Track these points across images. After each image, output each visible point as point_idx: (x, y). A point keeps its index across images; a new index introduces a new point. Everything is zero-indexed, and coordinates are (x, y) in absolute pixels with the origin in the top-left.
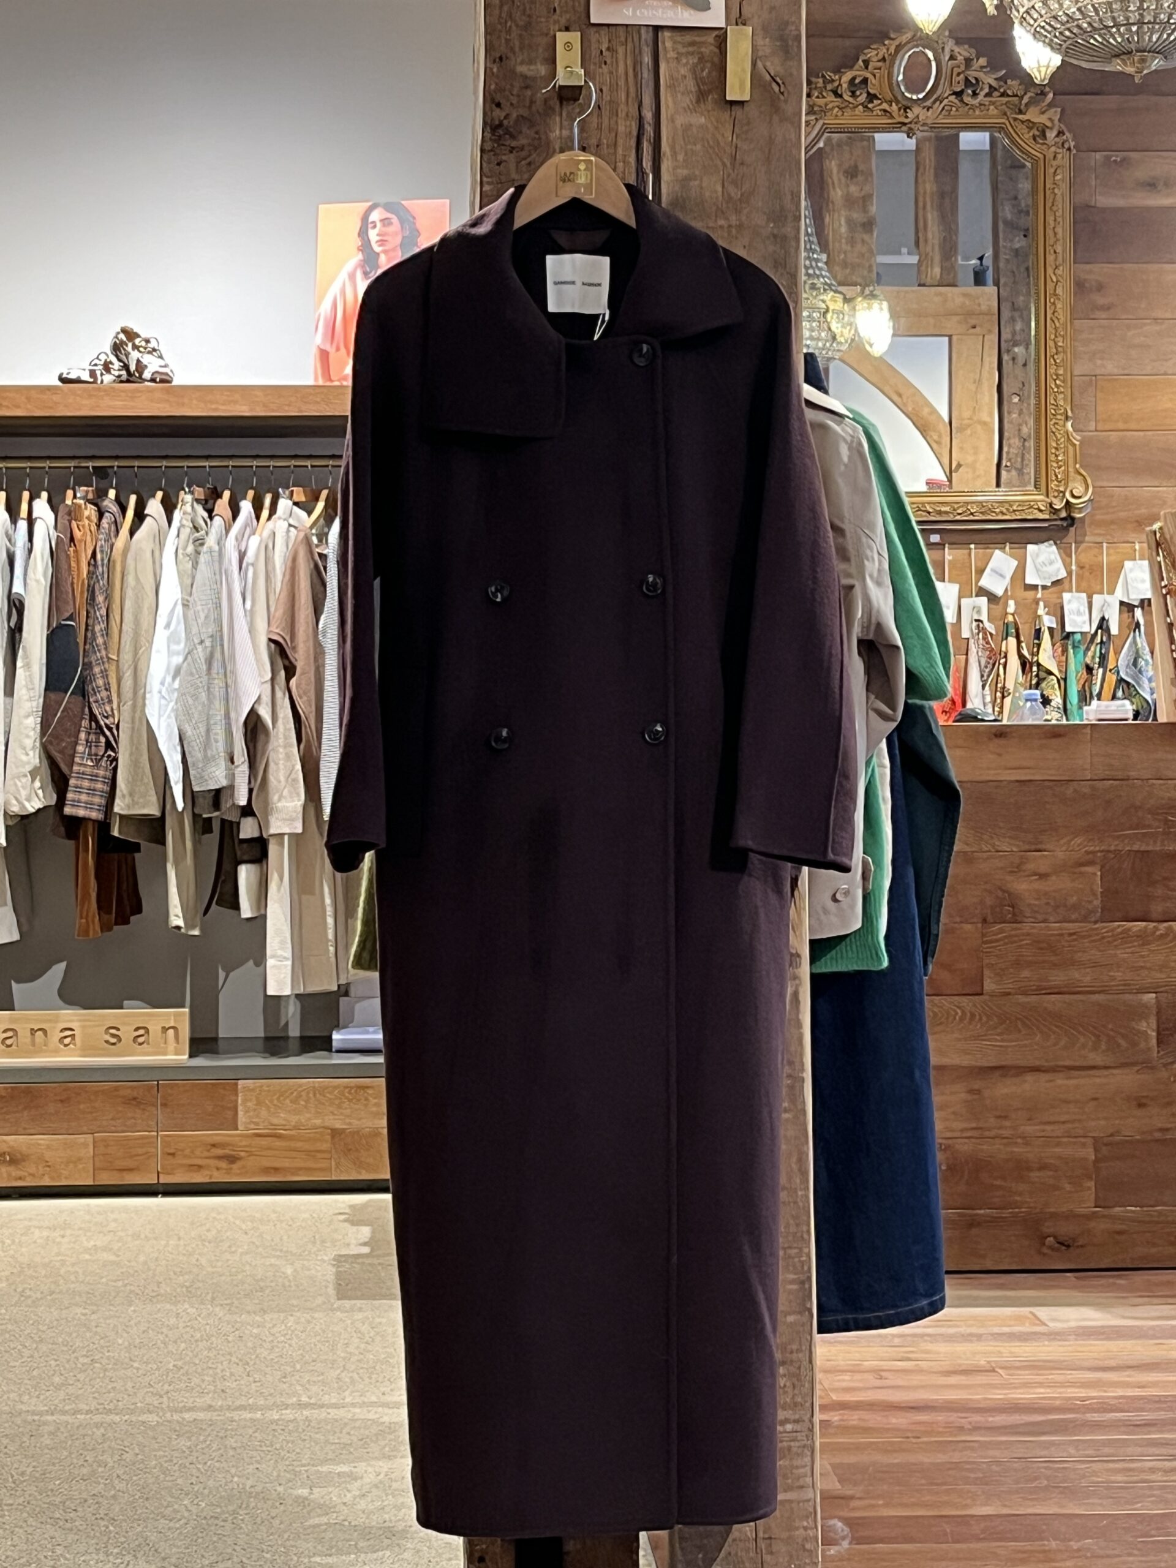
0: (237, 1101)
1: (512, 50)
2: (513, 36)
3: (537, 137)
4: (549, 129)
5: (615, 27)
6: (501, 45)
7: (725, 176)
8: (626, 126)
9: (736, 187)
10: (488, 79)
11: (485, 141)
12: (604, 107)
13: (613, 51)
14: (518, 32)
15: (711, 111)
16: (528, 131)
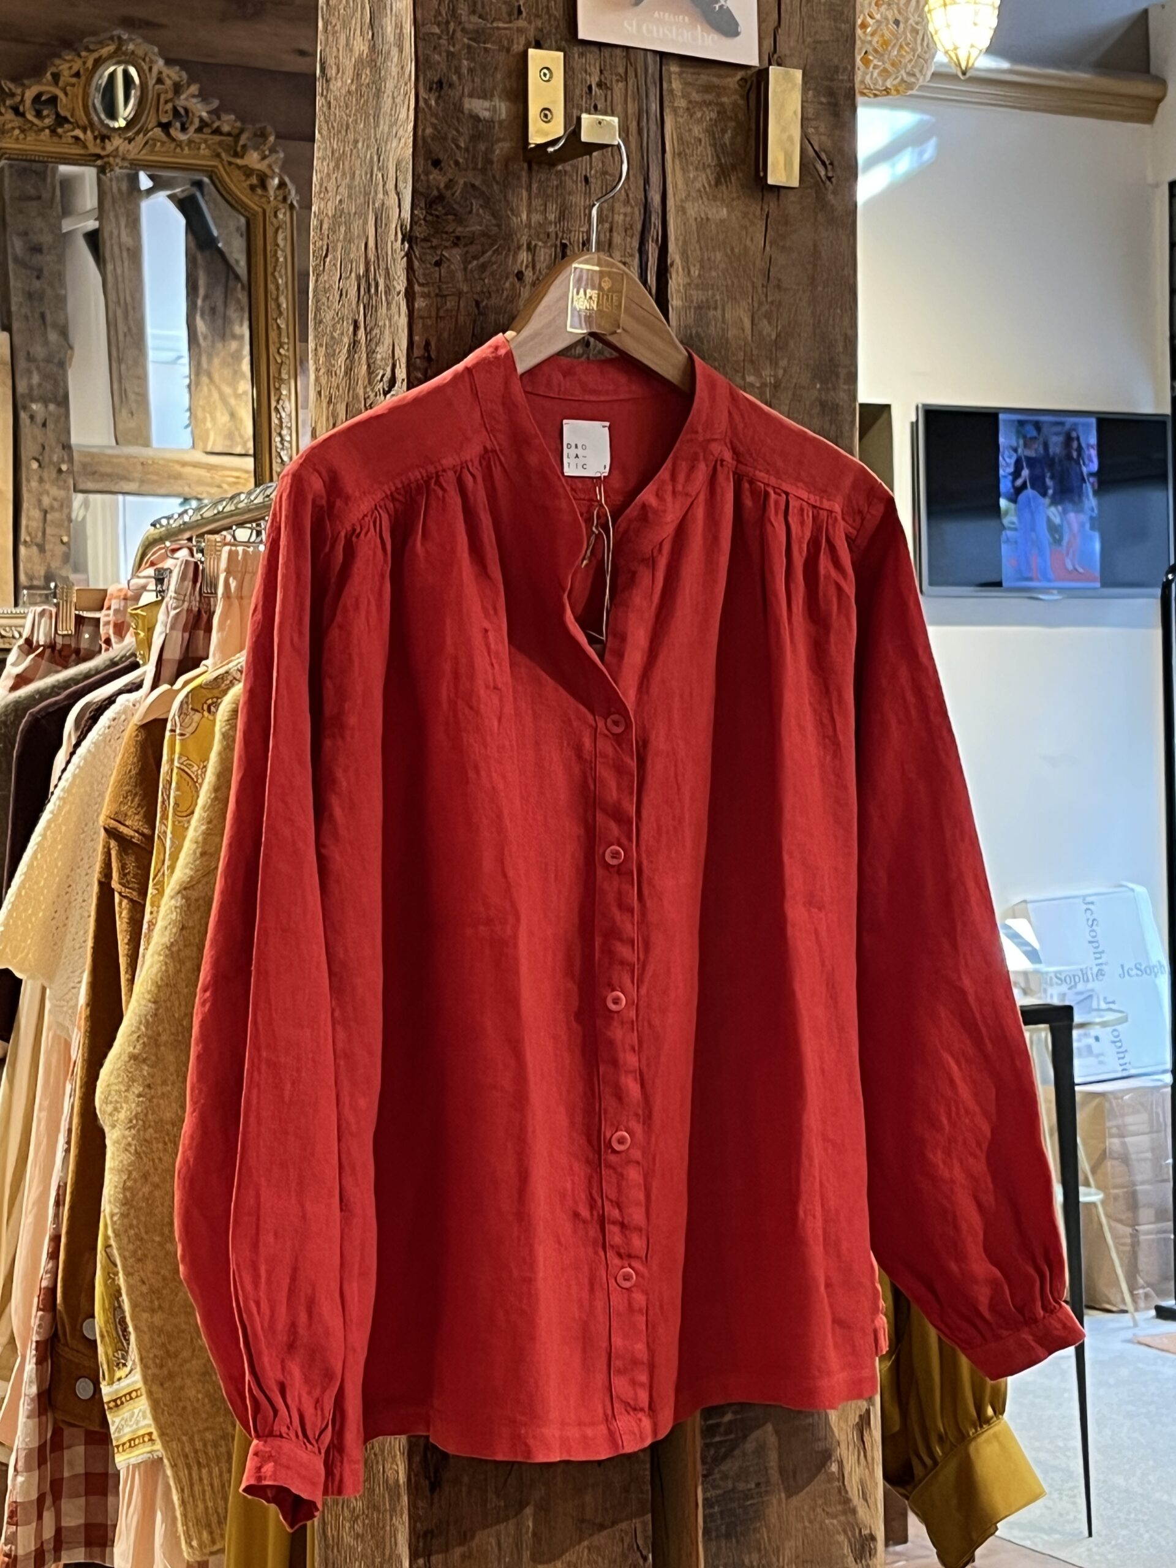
1: (458, 71)
2: (458, 47)
3: (494, 222)
4: (512, 210)
5: (609, 49)
6: (439, 63)
7: (756, 305)
8: (625, 215)
9: (769, 323)
10: (420, 115)
11: (416, 223)
12: (592, 180)
13: (607, 88)
14: (466, 40)
15: (739, 198)
16: (481, 211)
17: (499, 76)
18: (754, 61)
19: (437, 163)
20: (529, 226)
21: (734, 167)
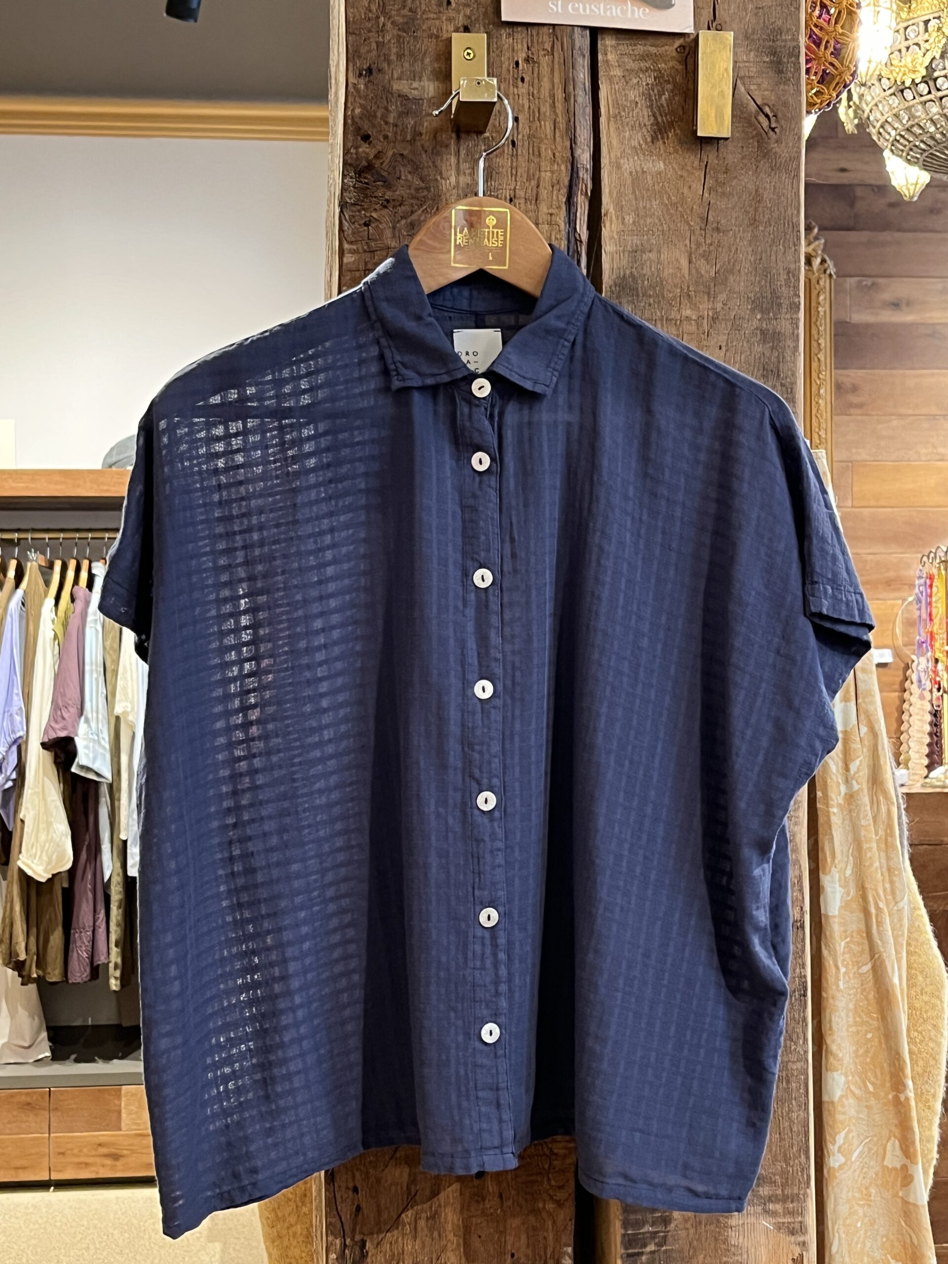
0: (120, 1105)
1: (386, 58)
2: (388, 38)
3: (423, 185)
4: (441, 174)
5: (536, 28)
6: (370, 51)
7: (693, 246)
8: (552, 172)
9: (707, 260)
10: (350, 99)
11: (346, 191)
12: (520, 144)
13: (534, 62)
14: (395, 32)
15: (676, 152)
16: (409, 177)
17: (427, 60)
18: (689, 29)
19: (366, 138)
20: (457, 186)
21: (671, 124)
